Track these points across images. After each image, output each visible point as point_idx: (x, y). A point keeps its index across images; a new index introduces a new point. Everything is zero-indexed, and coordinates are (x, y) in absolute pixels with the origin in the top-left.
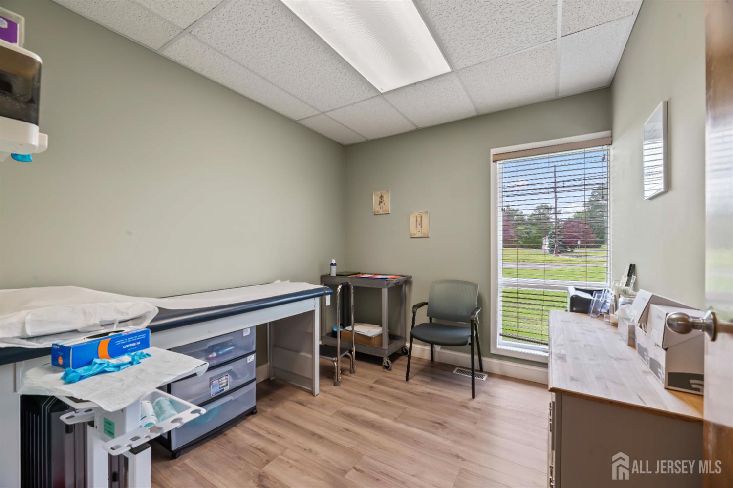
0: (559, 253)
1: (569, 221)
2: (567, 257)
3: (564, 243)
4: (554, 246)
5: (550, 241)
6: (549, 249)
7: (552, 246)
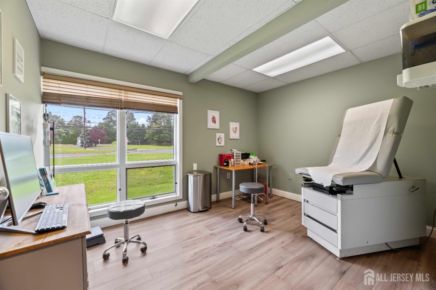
0: (87, 147)
1: (95, 127)
2: (92, 149)
3: (90, 140)
4: (84, 142)
5: (82, 139)
6: (81, 144)
7: (82, 142)
